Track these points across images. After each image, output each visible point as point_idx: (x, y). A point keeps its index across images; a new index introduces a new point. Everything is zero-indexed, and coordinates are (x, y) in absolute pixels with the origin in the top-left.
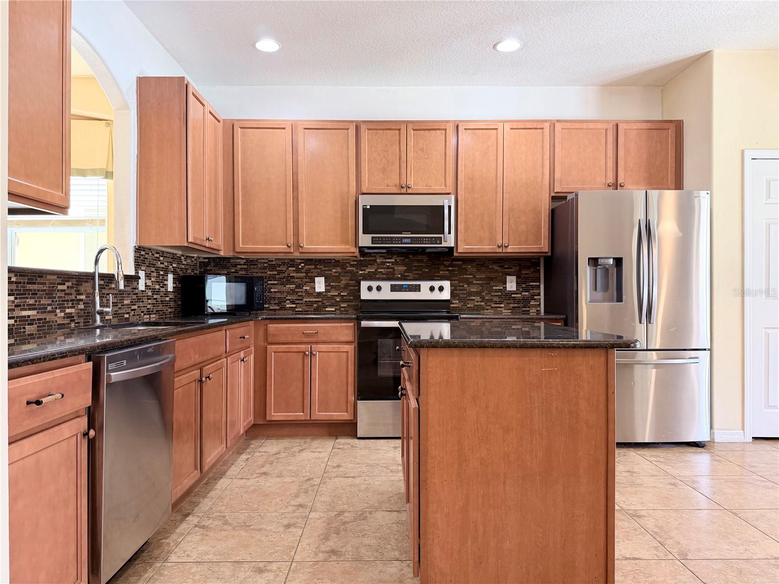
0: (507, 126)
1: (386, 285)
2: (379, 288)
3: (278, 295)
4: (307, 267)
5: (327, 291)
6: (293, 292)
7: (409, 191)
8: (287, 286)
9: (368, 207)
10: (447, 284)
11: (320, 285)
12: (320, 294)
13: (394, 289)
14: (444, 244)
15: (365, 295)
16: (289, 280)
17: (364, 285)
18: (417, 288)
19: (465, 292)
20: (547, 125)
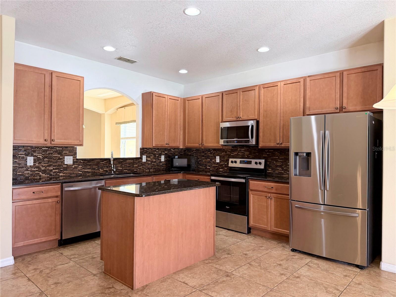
0: (282, 84)
1: (238, 160)
2: (236, 162)
3: (205, 163)
4: (214, 152)
5: (220, 162)
6: (209, 162)
7: (240, 119)
8: (208, 159)
9: (223, 128)
10: (263, 161)
11: (218, 160)
12: (218, 163)
13: (241, 162)
14: (250, 143)
15: (231, 165)
16: (208, 157)
17: (231, 160)
18: (250, 163)
19: (275, 165)
20: (302, 79)
